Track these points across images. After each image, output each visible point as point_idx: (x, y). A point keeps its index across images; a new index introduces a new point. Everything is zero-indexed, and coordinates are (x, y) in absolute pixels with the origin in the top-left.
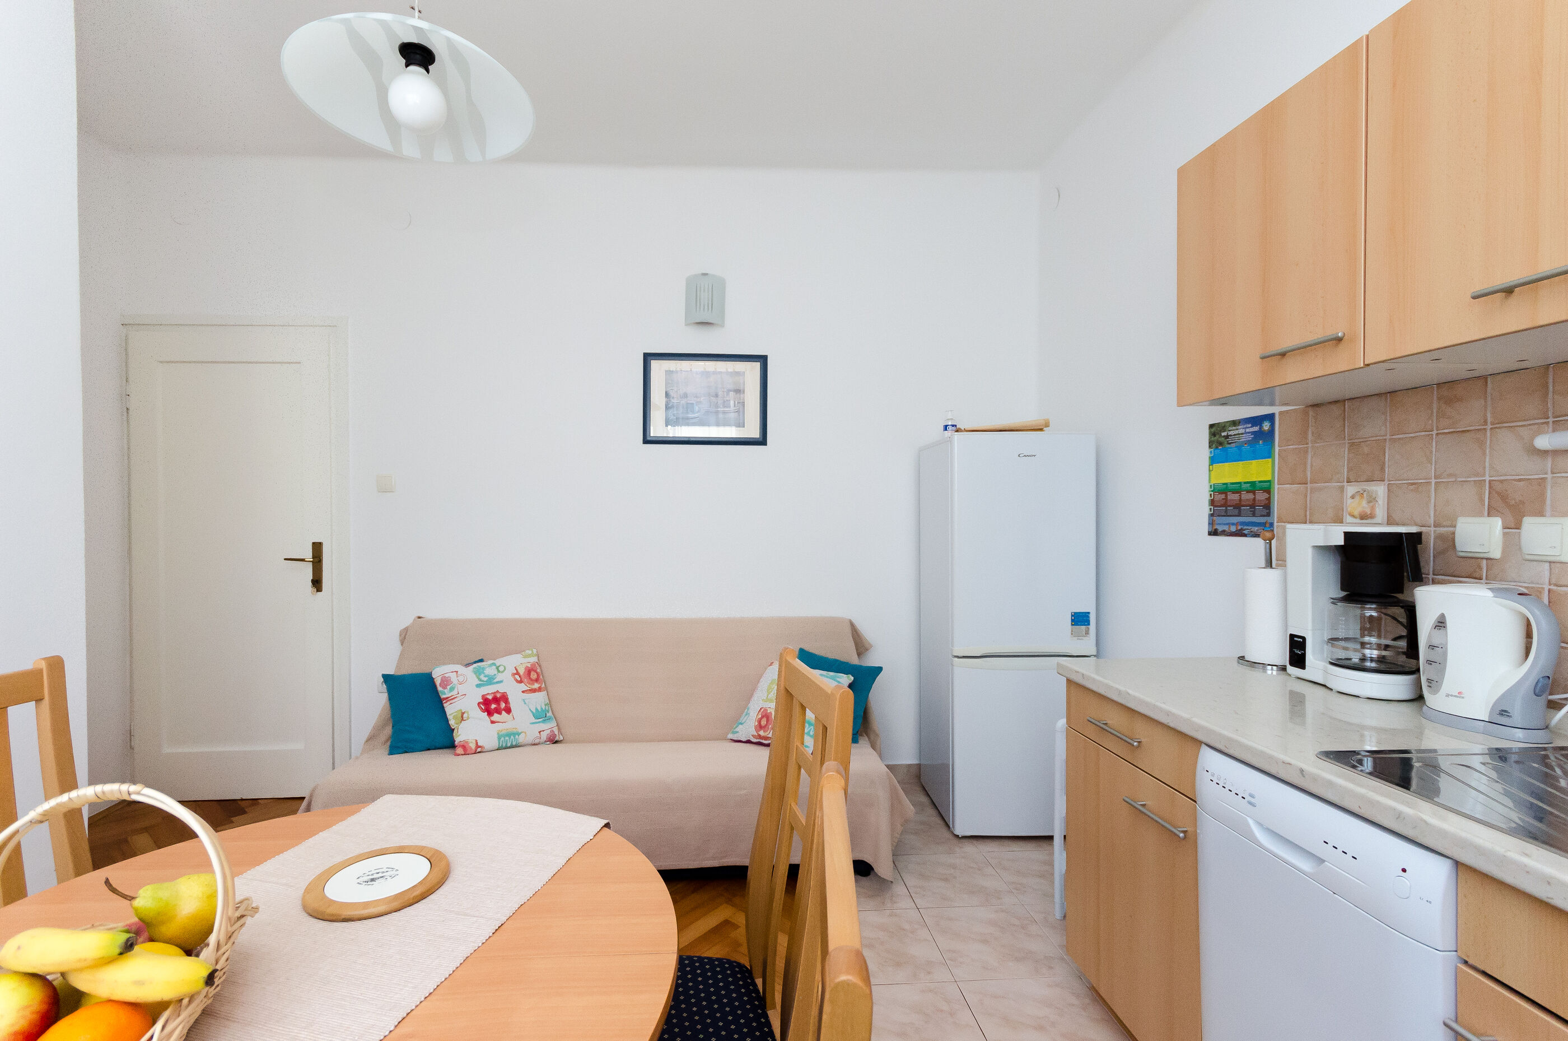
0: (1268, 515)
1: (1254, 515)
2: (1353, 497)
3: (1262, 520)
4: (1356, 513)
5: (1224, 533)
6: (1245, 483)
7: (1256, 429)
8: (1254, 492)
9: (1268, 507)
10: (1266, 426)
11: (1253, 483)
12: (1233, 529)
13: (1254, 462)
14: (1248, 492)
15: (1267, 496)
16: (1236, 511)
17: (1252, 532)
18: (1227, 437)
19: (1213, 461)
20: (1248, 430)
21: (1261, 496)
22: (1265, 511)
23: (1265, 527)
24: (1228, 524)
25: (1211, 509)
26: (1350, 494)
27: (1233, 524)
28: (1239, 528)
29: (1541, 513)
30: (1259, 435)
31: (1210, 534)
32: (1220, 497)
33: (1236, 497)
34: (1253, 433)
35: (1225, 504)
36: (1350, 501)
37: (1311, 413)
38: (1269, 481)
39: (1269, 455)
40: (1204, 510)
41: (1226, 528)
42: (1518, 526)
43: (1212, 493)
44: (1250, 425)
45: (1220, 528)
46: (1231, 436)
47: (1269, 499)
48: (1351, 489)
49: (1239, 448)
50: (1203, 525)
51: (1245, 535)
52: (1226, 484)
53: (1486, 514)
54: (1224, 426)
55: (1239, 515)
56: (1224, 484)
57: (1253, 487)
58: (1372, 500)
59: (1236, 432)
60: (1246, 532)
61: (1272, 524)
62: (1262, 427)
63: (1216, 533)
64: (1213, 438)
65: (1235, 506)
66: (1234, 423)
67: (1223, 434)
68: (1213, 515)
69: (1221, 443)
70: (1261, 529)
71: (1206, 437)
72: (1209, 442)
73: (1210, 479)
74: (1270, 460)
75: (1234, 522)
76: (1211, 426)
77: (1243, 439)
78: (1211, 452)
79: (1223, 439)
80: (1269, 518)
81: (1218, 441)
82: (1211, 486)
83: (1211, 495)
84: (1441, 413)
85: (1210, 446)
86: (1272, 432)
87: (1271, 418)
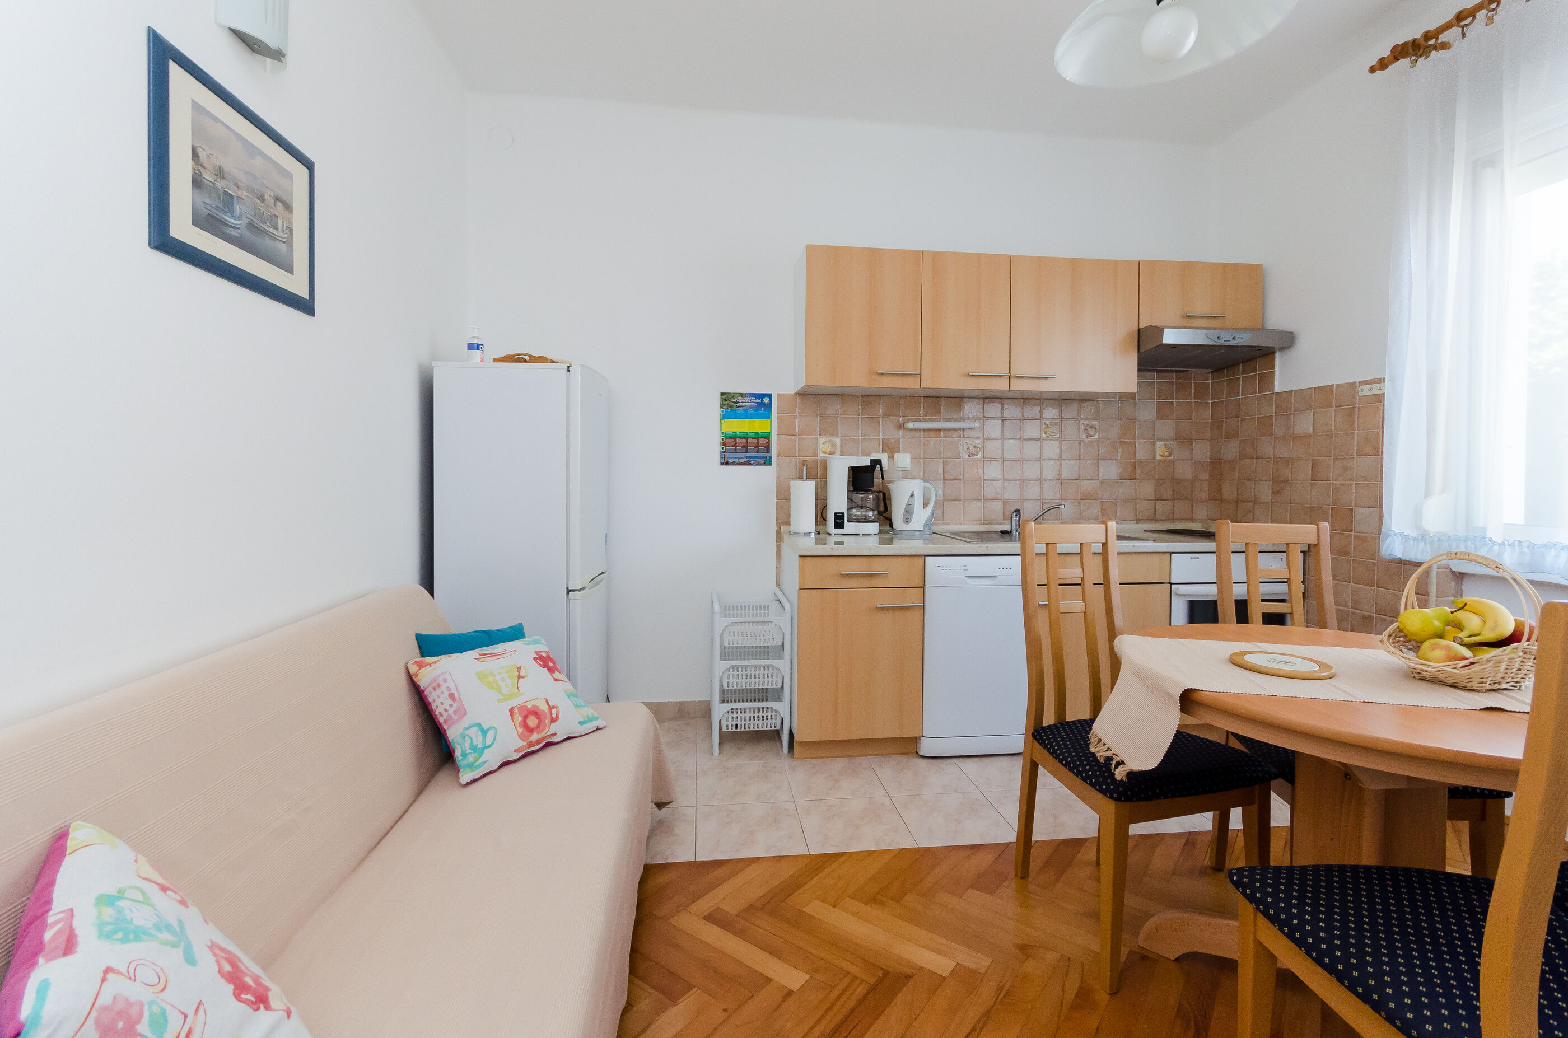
0: (769, 452)
1: (758, 452)
2: (823, 443)
3: (765, 455)
4: (827, 451)
5: (734, 463)
6: (750, 432)
7: (759, 401)
8: (757, 439)
9: (768, 448)
10: (766, 400)
11: (757, 433)
12: (742, 461)
13: (757, 420)
14: (753, 438)
15: (768, 441)
16: (744, 450)
17: (756, 462)
18: (736, 403)
19: (724, 417)
20: (752, 401)
21: (763, 441)
22: (766, 450)
23: (766, 459)
24: (738, 458)
25: (723, 448)
27: (741, 458)
28: (746, 460)
29: (899, 452)
30: (761, 405)
31: (722, 464)
32: (729, 441)
33: (744, 441)
34: (756, 403)
35: (735, 445)
36: (822, 446)
37: (798, 398)
38: (769, 433)
39: (768, 417)
40: (717, 449)
41: (736, 460)
42: (893, 457)
44: (754, 398)
45: (731, 461)
46: (739, 402)
47: (769, 443)
48: (822, 440)
49: (746, 411)
50: (717, 458)
51: (752, 465)
52: (736, 432)
53: (881, 451)
54: (734, 396)
55: (745, 452)
56: (733, 432)
57: (757, 436)
58: (834, 445)
59: (743, 401)
60: (752, 462)
61: (771, 458)
62: (762, 400)
63: (727, 464)
64: (724, 402)
65: (743, 447)
66: (742, 395)
67: (732, 400)
68: (724, 452)
69: (731, 407)
70: (763, 461)
71: (717, 401)
72: (721, 405)
73: (721, 429)
74: (769, 420)
75: (742, 456)
76: (723, 394)
77: (749, 405)
78: (722, 411)
79: (733, 404)
80: (769, 455)
81: (728, 405)
82: (722, 433)
83: (723, 439)
84: (863, 408)
85: (721, 407)
86: (770, 405)
87: (769, 396)
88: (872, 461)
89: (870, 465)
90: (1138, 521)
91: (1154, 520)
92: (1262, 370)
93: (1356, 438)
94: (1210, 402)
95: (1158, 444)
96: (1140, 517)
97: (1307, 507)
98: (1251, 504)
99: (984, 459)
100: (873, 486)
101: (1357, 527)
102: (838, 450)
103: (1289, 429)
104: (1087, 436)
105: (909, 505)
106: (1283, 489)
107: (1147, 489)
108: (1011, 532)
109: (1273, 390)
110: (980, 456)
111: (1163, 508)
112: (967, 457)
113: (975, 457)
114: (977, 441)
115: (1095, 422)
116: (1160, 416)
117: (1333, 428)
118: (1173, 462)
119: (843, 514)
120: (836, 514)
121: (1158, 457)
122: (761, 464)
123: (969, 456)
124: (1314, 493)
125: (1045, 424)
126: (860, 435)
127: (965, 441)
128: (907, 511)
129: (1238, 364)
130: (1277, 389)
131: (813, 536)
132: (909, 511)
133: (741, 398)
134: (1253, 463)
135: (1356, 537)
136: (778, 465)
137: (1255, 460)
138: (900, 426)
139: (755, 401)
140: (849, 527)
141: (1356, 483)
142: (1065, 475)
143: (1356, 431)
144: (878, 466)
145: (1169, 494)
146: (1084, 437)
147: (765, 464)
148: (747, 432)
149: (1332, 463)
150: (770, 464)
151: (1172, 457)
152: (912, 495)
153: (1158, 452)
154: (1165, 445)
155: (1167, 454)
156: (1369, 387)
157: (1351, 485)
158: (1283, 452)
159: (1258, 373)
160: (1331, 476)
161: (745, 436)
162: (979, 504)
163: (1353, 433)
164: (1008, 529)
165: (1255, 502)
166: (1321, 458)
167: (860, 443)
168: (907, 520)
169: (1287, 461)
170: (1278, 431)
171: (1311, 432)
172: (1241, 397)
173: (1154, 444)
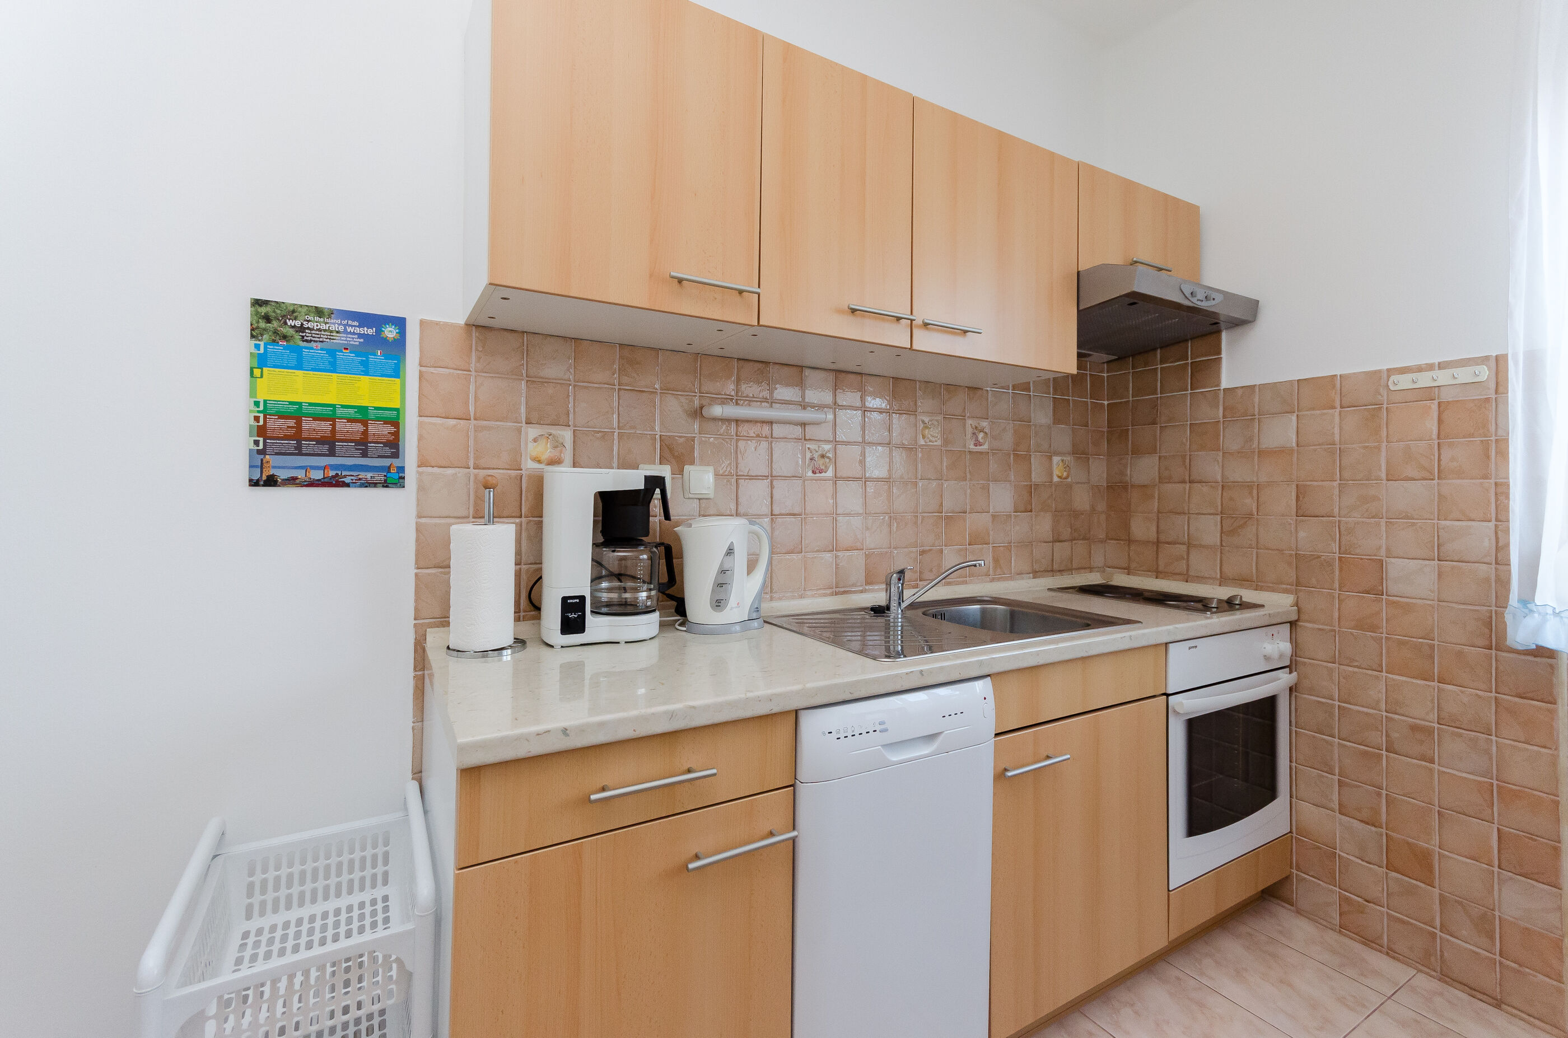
0: (396, 455)
1: (365, 454)
2: (535, 440)
3: (386, 462)
4: (542, 458)
5: (292, 481)
6: (343, 406)
7: (371, 331)
8: (365, 423)
9: (394, 446)
11: (362, 409)
12: (317, 475)
13: (365, 379)
14: (350, 420)
15: (393, 429)
16: (324, 450)
17: (360, 479)
18: (301, 329)
19: (261, 361)
20: (348, 329)
21: (379, 430)
22: (388, 451)
23: (389, 471)
24: (306, 468)
25: (257, 443)
26: (531, 437)
27: (316, 469)
28: (332, 473)
29: (692, 463)
30: (377, 341)
31: (254, 483)
32: (277, 424)
33: (326, 426)
34: (360, 336)
35: (296, 435)
36: (531, 445)
37: (475, 333)
38: (397, 410)
39: (397, 372)
40: (237, 443)
41: (300, 474)
42: (681, 472)
43: (261, 416)
44: (356, 323)
45: (282, 475)
46: (308, 328)
47: (396, 434)
48: (533, 432)
49: (332, 352)
50: (240, 469)
51: (347, 485)
52: (300, 404)
53: (657, 460)
54: (293, 311)
55: (332, 453)
56: (291, 403)
57: (362, 416)
58: (558, 445)
59: (324, 327)
60: (347, 480)
61: (401, 469)
62: (379, 332)
63: (271, 482)
64: (263, 324)
65: (320, 441)
66: (319, 312)
67: (289, 323)
68: (262, 452)
69: (285, 337)
70: (379, 477)
71: (243, 317)
72: (252, 330)
73: (253, 392)
74: (398, 380)
75: (318, 465)
76: (257, 303)
77: (340, 340)
78: (257, 347)
79: (291, 332)
80: (396, 462)
81: (276, 332)
82: (257, 404)
83: (257, 419)
84: (622, 371)
85: (252, 336)
86: (400, 343)
87: (400, 323)
88: (648, 479)
89: (643, 487)
90: (1036, 574)
91: (1052, 571)
92: (1195, 359)
93: (1384, 453)
94: (1106, 403)
95: (1056, 459)
96: (1036, 567)
97: (1291, 555)
98: (1184, 548)
99: (836, 478)
100: (647, 534)
101: (1393, 587)
102: (568, 456)
103: (1251, 439)
104: (976, 445)
105: (723, 572)
106: (1241, 526)
107: (1044, 525)
108: (888, 608)
109: (1218, 385)
110: (830, 473)
111: (1062, 550)
112: (810, 474)
113: (823, 474)
114: (827, 447)
115: (984, 424)
116: (1057, 421)
117: (1337, 438)
118: (1070, 486)
119: (582, 598)
120: (565, 599)
121: (1056, 479)
122: (375, 485)
123: (814, 472)
124: (1302, 534)
125: (923, 422)
126: (615, 425)
127: (808, 446)
128: (721, 585)
129: (1155, 349)
130: (1225, 384)
131: (509, 658)
132: (722, 584)
133: (317, 319)
134: (1185, 489)
135: (1389, 603)
136: (421, 488)
137: (1188, 486)
138: (698, 413)
139: (358, 330)
140: (597, 627)
141: (1386, 522)
142: (947, 505)
143: (1384, 444)
144: (658, 491)
145: (1066, 533)
146: (972, 446)
147: (386, 485)
148: (334, 406)
149: (1336, 492)
150: (399, 482)
151: (1069, 480)
152: (730, 552)
153: (1056, 472)
154: (1063, 461)
155: (1065, 474)
156: (1409, 376)
157: (1378, 524)
158: (1239, 472)
159: (1190, 361)
160: (1336, 511)
161: (329, 415)
162: (828, 556)
163: (1379, 448)
164: (883, 603)
165: (1189, 545)
166: (1315, 483)
167: (616, 442)
168: (718, 604)
169: (1249, 486)
170: (1231, 440)
171: (1294, 445)
172: (1159, 396)
173: (1050, 458)
